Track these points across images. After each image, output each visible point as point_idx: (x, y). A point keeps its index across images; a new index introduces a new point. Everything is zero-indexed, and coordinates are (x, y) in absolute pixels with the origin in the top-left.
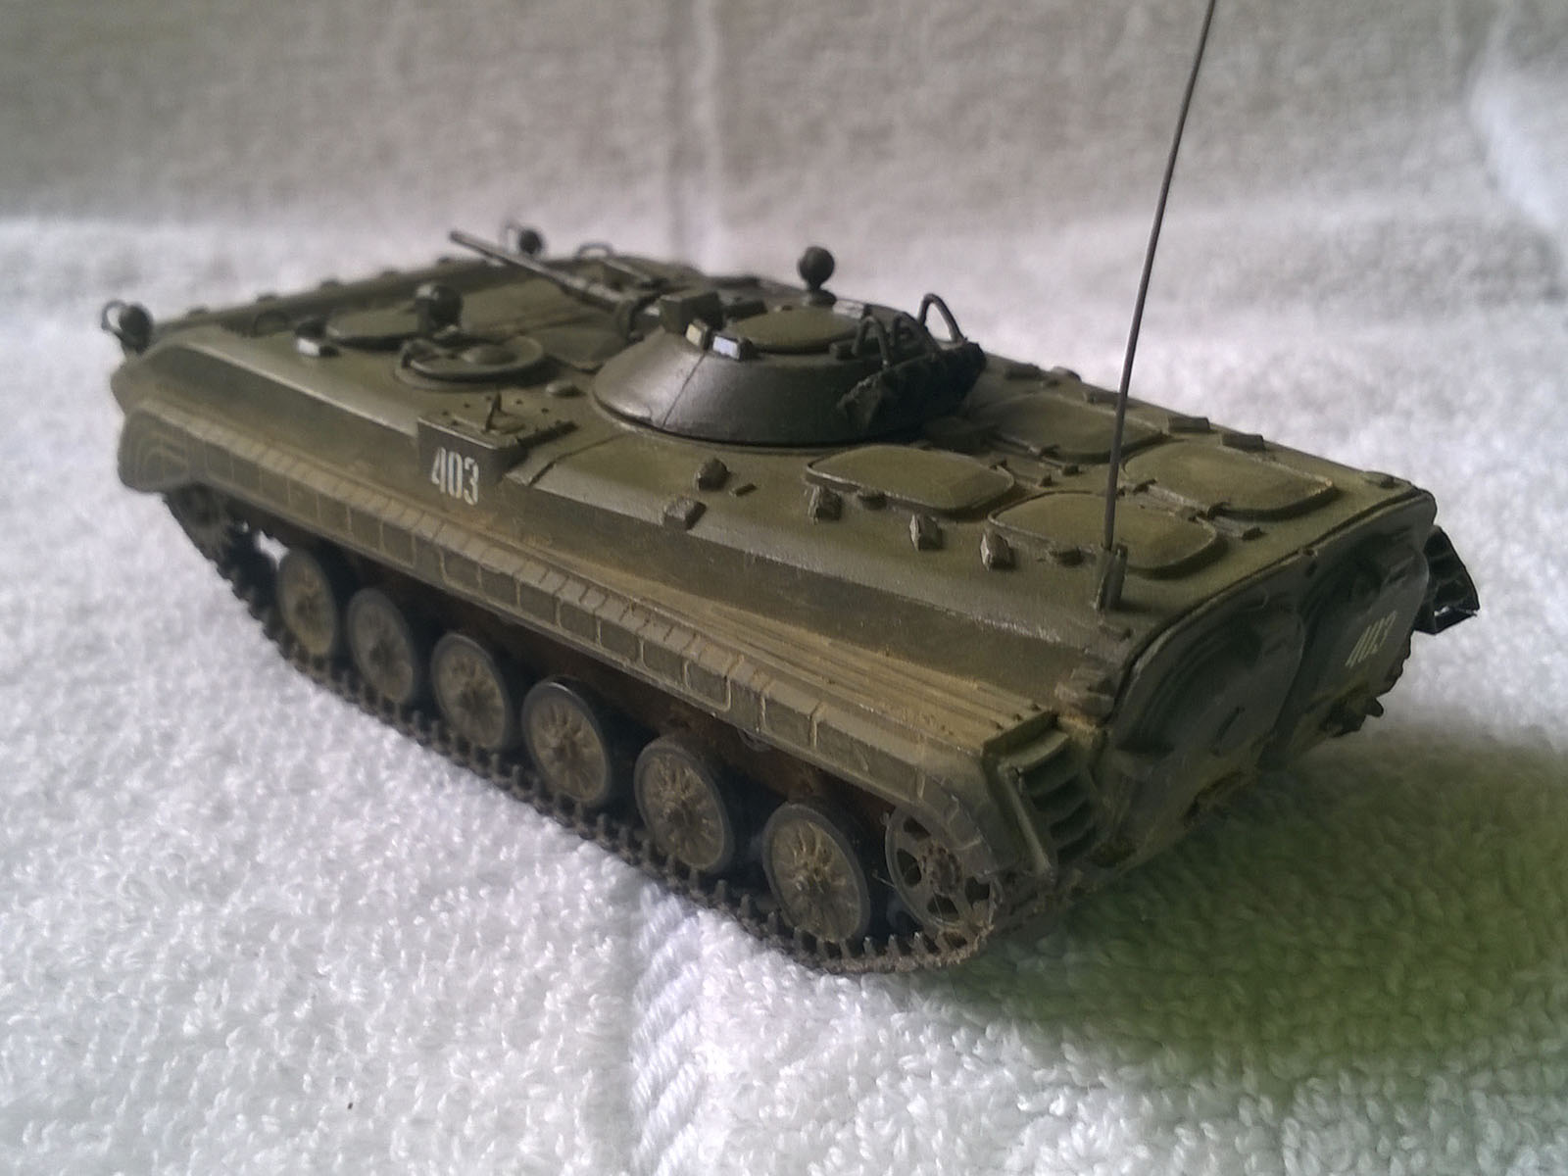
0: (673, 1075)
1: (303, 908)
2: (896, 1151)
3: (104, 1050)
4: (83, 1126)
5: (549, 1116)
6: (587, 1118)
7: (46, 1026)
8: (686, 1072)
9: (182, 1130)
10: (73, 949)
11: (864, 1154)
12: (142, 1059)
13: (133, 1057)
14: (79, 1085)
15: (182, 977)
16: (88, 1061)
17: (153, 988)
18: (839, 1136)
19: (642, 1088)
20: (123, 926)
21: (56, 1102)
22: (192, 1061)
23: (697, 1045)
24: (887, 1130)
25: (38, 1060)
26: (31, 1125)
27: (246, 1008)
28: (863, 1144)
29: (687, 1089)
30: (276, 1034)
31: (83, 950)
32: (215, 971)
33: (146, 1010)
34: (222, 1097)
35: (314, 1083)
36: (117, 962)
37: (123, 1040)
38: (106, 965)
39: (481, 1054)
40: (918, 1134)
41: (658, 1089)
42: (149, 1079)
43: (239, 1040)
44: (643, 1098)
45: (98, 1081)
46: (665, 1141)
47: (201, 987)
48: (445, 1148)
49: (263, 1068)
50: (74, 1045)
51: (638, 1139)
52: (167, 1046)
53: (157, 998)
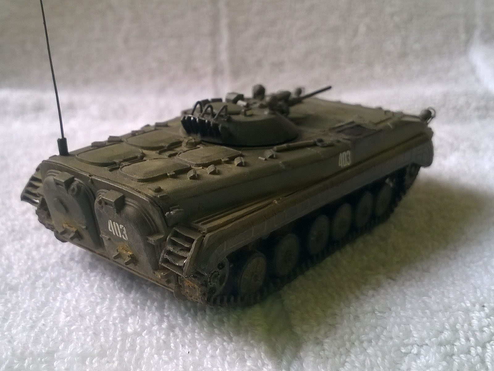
3: (106, 336)
4: (106, 359)
7: (85, 329)
9: (138, 359)
10: (85, 307)
12: (119, 339)
13: (116, 338)
14: (101, 346)
15: (123, 315)
16: (103, 339)
17: (115, 319)
20: (99, 300)
21: (96, 352)
22: (134, 340)
25: (85, 340)
26: (88, 359)
27: (146, 324)
30: (158, 332)
31: (89, 307)
32: (133, 314)
33: (114, 324)
34: (148, 350)
35: (175, 346)
36: (101, 311)
37: (111, 333)
38: (98, 311)
42: (123, 345)
43: (146, 334)
45: (107, 346)
47: (130, 318)
49: (158, 342)
50: (96, 334)
52: (125, 336)
53: (117, 321)
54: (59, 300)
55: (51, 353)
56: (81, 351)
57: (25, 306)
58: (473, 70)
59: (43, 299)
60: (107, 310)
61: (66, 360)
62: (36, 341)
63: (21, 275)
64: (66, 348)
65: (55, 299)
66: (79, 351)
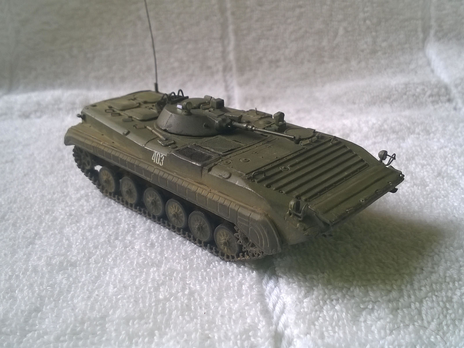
0: (277, 302)
1: (181, 268)
2: (334, 318)
3: (144, 302)
4: (144, 320)
5: (252, 313)
6: (261, 314)
7: (128, 298)
8: (280, 302)
9: (168, 320)
10: (128, 280)
11: (328, 319)
12: (153, 304)
13: (151, 304)
14: (140, 310)
15: (156, 285)
16: (141, 305)
17: (150, 288)
18: (321, 315)
19: (271, 306)
20: (138, 274)
21: (136, 315)
22: (164, 305)
23: (280, 295)
24: (331, 313)
25: (128, 306)
26: (131, 321)
27: (173, 292)
28: (327, 316)
29: (281, 306)
30: (182, 298)
31: (130, 280)
32: (163, 283)
33: (150, 293)
34: (175, 312)
35: (195, 308)
36: (140, 283)
37: (147, 300)
38: (137, 283)
39: (232, 300)
40: (339, 314)
41: (274, 306)
42: (157, 309)
43: (173, 300)
44: (271, 308)
45: (145, 310)
46: (279, 318)
47: (161, 288)
48: (229, 322)
49: (182, 305)
50: (136, 302)
51: (273, 318)
52: (158, 301)
53: (151, 290)
54: (108, 274)
55: (103, 318)
56: (126, 315)
57: (83, 280)
58: (429, 64)
59: (96, 273)
60: (144, 282)
61: (114, 322)
62: (92, 309)
63: (78, 253)
64: (114, 312)
65: (105, 274)
66: (124, 315)
